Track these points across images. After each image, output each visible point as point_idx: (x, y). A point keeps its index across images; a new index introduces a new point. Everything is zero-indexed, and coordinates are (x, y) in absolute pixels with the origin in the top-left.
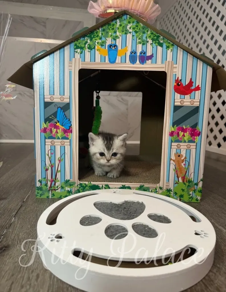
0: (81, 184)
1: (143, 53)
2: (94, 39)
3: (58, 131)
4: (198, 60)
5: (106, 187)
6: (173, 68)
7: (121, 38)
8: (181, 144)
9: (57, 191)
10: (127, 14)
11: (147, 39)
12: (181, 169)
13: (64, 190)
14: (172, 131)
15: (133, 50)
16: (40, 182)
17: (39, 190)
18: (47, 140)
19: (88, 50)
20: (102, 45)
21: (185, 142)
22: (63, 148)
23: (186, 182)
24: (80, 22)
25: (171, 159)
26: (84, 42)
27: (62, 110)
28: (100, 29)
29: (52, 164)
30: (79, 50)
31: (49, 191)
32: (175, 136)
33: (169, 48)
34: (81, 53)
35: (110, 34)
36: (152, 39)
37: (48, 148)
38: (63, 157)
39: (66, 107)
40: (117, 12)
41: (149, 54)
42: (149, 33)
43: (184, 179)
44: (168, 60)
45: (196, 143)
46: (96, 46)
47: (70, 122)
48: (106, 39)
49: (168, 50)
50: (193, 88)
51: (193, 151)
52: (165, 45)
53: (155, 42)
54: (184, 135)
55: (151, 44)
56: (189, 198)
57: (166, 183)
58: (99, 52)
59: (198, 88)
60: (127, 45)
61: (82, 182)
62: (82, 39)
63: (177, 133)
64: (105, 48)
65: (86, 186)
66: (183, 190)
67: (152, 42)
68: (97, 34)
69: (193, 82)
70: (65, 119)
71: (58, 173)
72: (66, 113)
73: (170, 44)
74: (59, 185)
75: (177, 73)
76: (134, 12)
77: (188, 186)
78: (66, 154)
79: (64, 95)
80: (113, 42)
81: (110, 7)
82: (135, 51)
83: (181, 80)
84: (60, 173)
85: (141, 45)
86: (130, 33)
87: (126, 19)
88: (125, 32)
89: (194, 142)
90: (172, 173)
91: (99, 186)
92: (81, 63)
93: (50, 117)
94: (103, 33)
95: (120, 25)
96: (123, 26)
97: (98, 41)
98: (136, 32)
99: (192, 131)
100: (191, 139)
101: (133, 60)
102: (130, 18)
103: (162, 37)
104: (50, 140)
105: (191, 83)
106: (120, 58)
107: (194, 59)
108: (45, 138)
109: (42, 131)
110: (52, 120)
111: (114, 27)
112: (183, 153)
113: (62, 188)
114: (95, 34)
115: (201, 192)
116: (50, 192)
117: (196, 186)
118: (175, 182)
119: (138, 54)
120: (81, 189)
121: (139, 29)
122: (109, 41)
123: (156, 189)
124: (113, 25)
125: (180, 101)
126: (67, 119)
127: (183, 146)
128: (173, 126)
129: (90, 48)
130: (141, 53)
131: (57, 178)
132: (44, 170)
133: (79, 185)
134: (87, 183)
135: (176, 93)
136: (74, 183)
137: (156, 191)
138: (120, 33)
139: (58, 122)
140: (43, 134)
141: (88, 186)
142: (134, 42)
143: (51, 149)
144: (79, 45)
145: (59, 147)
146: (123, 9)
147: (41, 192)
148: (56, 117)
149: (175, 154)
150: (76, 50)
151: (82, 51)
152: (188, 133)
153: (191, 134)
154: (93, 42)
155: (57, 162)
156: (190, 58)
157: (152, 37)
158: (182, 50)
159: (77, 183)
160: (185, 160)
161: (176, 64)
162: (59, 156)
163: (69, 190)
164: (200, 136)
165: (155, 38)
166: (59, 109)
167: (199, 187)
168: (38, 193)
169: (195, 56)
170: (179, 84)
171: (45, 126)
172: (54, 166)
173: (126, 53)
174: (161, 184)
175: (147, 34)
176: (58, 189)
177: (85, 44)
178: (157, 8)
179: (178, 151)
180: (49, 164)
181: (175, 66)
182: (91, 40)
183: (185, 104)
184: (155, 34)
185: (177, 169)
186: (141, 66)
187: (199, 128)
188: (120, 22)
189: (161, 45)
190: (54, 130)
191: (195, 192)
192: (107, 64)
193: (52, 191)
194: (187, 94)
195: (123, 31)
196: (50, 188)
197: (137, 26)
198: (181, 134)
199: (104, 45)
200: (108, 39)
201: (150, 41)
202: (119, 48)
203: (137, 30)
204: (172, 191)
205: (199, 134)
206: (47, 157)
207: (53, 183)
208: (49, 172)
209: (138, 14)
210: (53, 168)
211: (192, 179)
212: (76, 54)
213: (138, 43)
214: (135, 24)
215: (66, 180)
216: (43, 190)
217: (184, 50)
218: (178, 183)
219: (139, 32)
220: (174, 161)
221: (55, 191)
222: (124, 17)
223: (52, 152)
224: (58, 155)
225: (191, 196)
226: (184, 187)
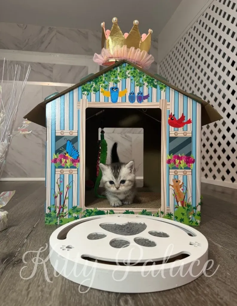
0: (87, 210)
1: (141, 93)
2: (98, 83)
3: (67, 161)
4: (188, 98)
5: (111, 213)
6: (166, 105)
7: (121, 81)
8: (178, 170)
9: (65, 217)
10: (126, 63)
11: (143, 82)
12: (179, 193)
13: (71, 216)
14: (169, 159)
15: (131, 92)
16: (50, 208)
17: (48, 217)
18: (56, 170)
19: (94, 92)
20: (105, 88)
21: (181, 169)
22: (71, 176)
23: (186, 206)
24: (85, 67)
25: (169, 185)
26: (90, 86)
27: (71, 143)
28: (104, 75)
29: (61, 191)
30: (86, 92)
31: (57, 217)
32: (172, 163)
33: (162, 89)
34: (88, 95)
35: (112, 78)
36: (147, 82)
37: (57, 176)
38: (71, 185)
39: (75, 140)
40: (118, 61)
41: (145, 94)
42: (145, 77)
43: (183, 203)
44: (162, 98)
45: (192, 170)
46: (100, 89)
47: (77, 153)
48: (108, 82)
49: (162, 90)
50: (185, 121)
51: (190, 177)
52: (158, 87)
53: (150, 84)
54: (180, 163)
55: (147, 86)
56: (189, 221)
57: (167, 207)
58: (103, 94)
59: (189, 122)
60: (126, 88)
61: (88, 208)
62: (88, 83)
63: (173, 160)
64: (108, 91)
65: (92, 212)
66: (183, 214)
67: (147, 85)
68: (101, 79)
69: (185, 117)
70: (73, 150)
71: (66, 200)
72: (74, 145)
73: (163, 86)
74: (67, 211)
75: (170, 110)
76: (132, 61)
77: (188, 210)
78: (73, 182)
79: (73, 130)
80: (115, 85)
81: (112, 58)
82: (134, 92)
83: (174, 115)
84: (68, 200)
85: (138, 87)
86: (129, 77)
87: (125, 66)
88: (124, 77)
89: (190, 169)
90: (172, 198)
91: (104, 212)
92: (87, 103)
93: (60, 149)
94: (106, 78)
95: (121, 72)
96: (122, 72)
97: (102, 84)
98: (134, 77)
99: (186, 159)
100: (187, 166)
101: (132, 99)
102: (128, 66)
103: (156, 80)
104: (60, 170)
105: (183, 117)
106: (121, 98)
107: (184, 98)
108: (55, 168)
109: (53, 161)
110: (62, 151)
111: (116, 73)
112: (181, 179)
113: (70, 214)
114: (100, 79)
115: (200, 216)
116: (59, 218)
117: (194, 210)
118: (175, 207)
119: (136, 95)
120: (88, 215)
121: (137, 74)
122: (111, 85)
123: (158, 214)
124: (115, 71)
125: (174, 133)
126: (75, 150)
127: (180, 172)
128: (170, 155)
129: (95, 90)
130: (138, 94)
131: (65, 205)
132: (53, 197)
133: (85, 212)
134: (93, 209)
135: (170, 126)
136: (81, 209)
137: (158, 215)
138: (120, 77)
139: (68, 153)
140: (54, 164)
141: (94, 212)
142: (133, 85)
143: (60, 178)
144: (86, 88)
145: (68, 175)
146: (123, 58)
147: (49, 219)
148: (65, 149)
149: (173, 180)
150: (83, 92)
151: (88, 93)
152: (183, 160)
153: (186, 162)
154: (98, 85)
155: (65, 190)
156: (181, 96)
157: (147, 80)
158: (174, 90)
159: (84, 209)
160: (182, 185)
161: (169, 102)
162: (68, 184)
163: (77, 216)
164: (195, 163)
165: (150, 81)
166: (69, 142)
167: (198, 211)
168: (47, 220)
169: (185, 94)
170: (173, 118)
171: (56, 157)
172: (63, 193)
173: (126, 94)
174: (162, 209)
175: (143, 78)
176: (65, 216)
177: (91, 87)
178: (151, 57)
179: (176, 177)
180: (58, 192)
181: (168, 103)
182: (96, 84)
183: (179, 135)
184: (150, 78)
185: (176, 194)
186: (139, 104)
187: (193, 156)
188: (120, 69)
189: (155, 87)
190: (64, 160)
191: (194, 216)
192: (110, 103)
193: (60, 217)
194: (180, 127)
195: (123, 76)
196: (58, 214)
197: (134, 72)
198: (177, 161)
199: (107, 87)
200: (110, 83)
201: (146, 84)
202: (120, 90)
203: (135, 75)
204: (172, 215)
205: (193, 161)
206: (56, 185)
207: (62, 209)
208: (58, 199)
209: (135, 62)
210: (62, 196)
211: (190, 203)
212: (83, 96)
213: (136, 86)
214: (133, 70)
215: (73, 207)
216: (51, 216)
217: (175, 90)
218: (178, 208)
219: (136, 77)
220: (172, 186)
221: (63, 217)
222: (124, 65)
223: (62, 180)
224: (66, 183)
225: (191, 219)
226: (184, 211)
